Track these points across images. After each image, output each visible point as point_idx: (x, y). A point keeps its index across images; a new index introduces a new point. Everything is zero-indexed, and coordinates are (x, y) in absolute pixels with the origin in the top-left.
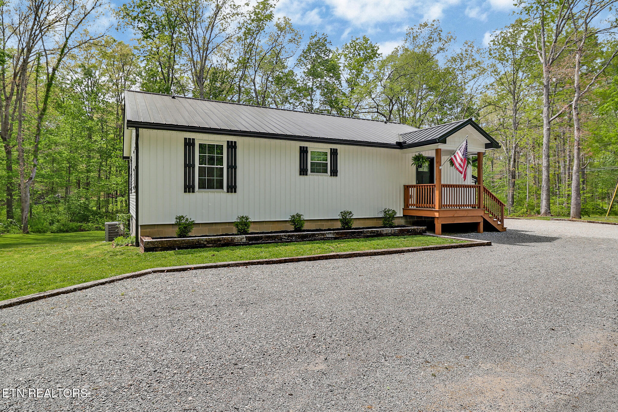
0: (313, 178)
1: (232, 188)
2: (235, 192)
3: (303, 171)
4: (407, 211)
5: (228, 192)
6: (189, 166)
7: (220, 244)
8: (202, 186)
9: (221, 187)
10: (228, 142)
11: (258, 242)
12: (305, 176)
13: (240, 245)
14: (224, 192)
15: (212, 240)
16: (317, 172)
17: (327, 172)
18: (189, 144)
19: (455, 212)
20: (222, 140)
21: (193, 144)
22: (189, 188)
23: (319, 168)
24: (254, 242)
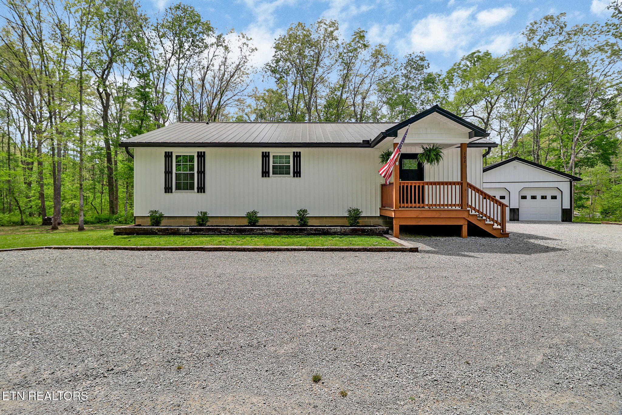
0: (274, 180)
1: (202, 189)
2: (204, 192)
3: (265, 173)
4: (384, 211)
5: (198, 192)
6: (168, 172)
7: (168, 233)
8: (178, 188)
9: (193, 189)
10: (198, 152)
11: (200, 233)
12: (267, 178)
13: (185, 234)
14: (194, 192)
15: (162, 229)
16: (279, 174)
17: (289, 174)
18: (168, 156)
19: (420, 212)
20: (193, 152)
21: (171, 156)
22: (168, 189)
23: (281, 170)
24: (196, 233)
